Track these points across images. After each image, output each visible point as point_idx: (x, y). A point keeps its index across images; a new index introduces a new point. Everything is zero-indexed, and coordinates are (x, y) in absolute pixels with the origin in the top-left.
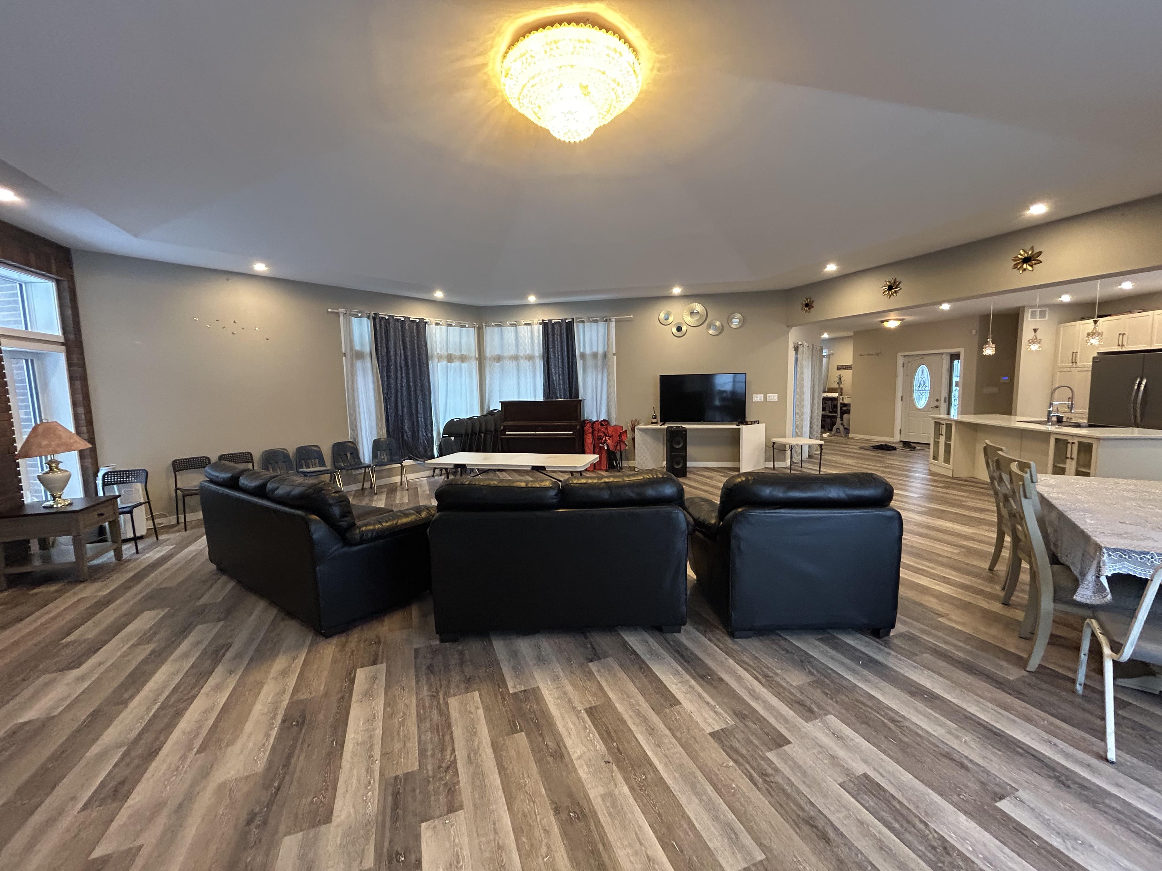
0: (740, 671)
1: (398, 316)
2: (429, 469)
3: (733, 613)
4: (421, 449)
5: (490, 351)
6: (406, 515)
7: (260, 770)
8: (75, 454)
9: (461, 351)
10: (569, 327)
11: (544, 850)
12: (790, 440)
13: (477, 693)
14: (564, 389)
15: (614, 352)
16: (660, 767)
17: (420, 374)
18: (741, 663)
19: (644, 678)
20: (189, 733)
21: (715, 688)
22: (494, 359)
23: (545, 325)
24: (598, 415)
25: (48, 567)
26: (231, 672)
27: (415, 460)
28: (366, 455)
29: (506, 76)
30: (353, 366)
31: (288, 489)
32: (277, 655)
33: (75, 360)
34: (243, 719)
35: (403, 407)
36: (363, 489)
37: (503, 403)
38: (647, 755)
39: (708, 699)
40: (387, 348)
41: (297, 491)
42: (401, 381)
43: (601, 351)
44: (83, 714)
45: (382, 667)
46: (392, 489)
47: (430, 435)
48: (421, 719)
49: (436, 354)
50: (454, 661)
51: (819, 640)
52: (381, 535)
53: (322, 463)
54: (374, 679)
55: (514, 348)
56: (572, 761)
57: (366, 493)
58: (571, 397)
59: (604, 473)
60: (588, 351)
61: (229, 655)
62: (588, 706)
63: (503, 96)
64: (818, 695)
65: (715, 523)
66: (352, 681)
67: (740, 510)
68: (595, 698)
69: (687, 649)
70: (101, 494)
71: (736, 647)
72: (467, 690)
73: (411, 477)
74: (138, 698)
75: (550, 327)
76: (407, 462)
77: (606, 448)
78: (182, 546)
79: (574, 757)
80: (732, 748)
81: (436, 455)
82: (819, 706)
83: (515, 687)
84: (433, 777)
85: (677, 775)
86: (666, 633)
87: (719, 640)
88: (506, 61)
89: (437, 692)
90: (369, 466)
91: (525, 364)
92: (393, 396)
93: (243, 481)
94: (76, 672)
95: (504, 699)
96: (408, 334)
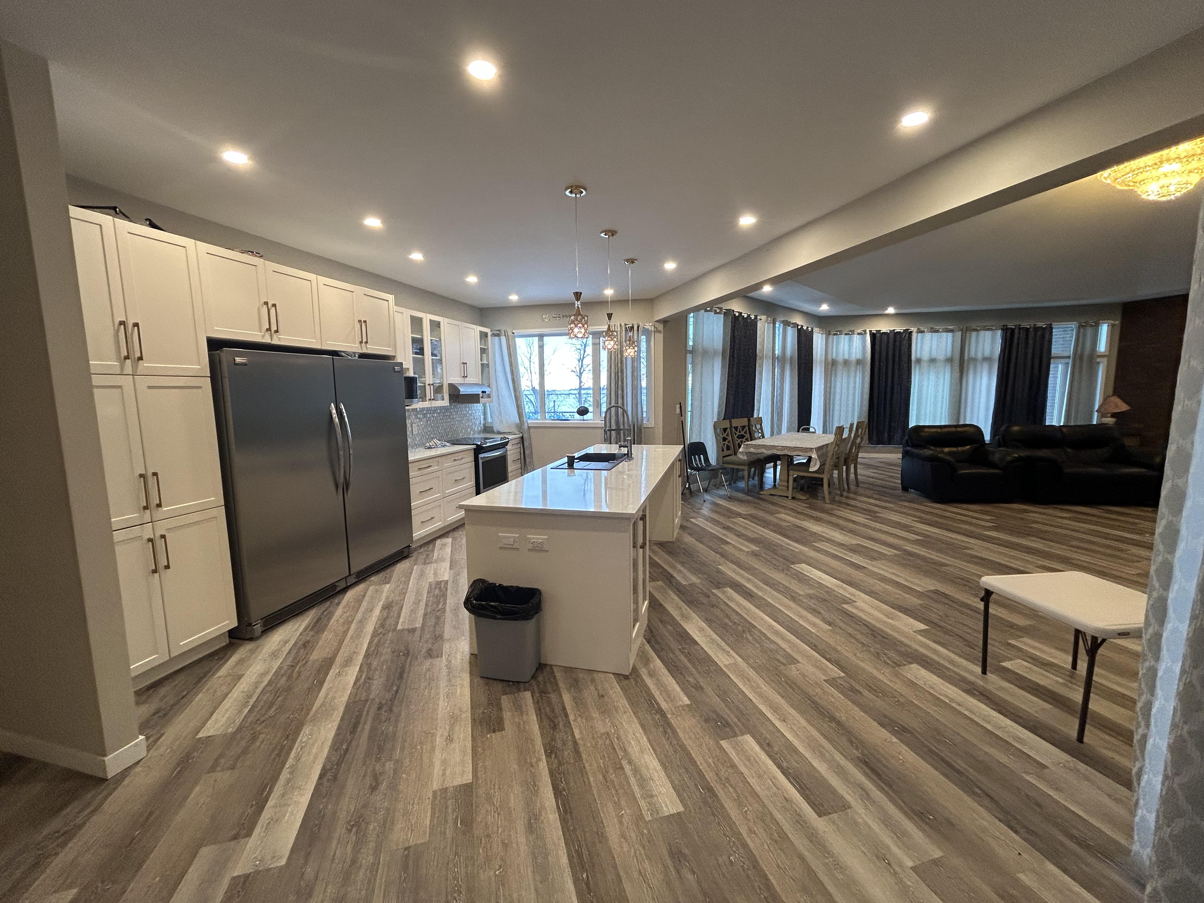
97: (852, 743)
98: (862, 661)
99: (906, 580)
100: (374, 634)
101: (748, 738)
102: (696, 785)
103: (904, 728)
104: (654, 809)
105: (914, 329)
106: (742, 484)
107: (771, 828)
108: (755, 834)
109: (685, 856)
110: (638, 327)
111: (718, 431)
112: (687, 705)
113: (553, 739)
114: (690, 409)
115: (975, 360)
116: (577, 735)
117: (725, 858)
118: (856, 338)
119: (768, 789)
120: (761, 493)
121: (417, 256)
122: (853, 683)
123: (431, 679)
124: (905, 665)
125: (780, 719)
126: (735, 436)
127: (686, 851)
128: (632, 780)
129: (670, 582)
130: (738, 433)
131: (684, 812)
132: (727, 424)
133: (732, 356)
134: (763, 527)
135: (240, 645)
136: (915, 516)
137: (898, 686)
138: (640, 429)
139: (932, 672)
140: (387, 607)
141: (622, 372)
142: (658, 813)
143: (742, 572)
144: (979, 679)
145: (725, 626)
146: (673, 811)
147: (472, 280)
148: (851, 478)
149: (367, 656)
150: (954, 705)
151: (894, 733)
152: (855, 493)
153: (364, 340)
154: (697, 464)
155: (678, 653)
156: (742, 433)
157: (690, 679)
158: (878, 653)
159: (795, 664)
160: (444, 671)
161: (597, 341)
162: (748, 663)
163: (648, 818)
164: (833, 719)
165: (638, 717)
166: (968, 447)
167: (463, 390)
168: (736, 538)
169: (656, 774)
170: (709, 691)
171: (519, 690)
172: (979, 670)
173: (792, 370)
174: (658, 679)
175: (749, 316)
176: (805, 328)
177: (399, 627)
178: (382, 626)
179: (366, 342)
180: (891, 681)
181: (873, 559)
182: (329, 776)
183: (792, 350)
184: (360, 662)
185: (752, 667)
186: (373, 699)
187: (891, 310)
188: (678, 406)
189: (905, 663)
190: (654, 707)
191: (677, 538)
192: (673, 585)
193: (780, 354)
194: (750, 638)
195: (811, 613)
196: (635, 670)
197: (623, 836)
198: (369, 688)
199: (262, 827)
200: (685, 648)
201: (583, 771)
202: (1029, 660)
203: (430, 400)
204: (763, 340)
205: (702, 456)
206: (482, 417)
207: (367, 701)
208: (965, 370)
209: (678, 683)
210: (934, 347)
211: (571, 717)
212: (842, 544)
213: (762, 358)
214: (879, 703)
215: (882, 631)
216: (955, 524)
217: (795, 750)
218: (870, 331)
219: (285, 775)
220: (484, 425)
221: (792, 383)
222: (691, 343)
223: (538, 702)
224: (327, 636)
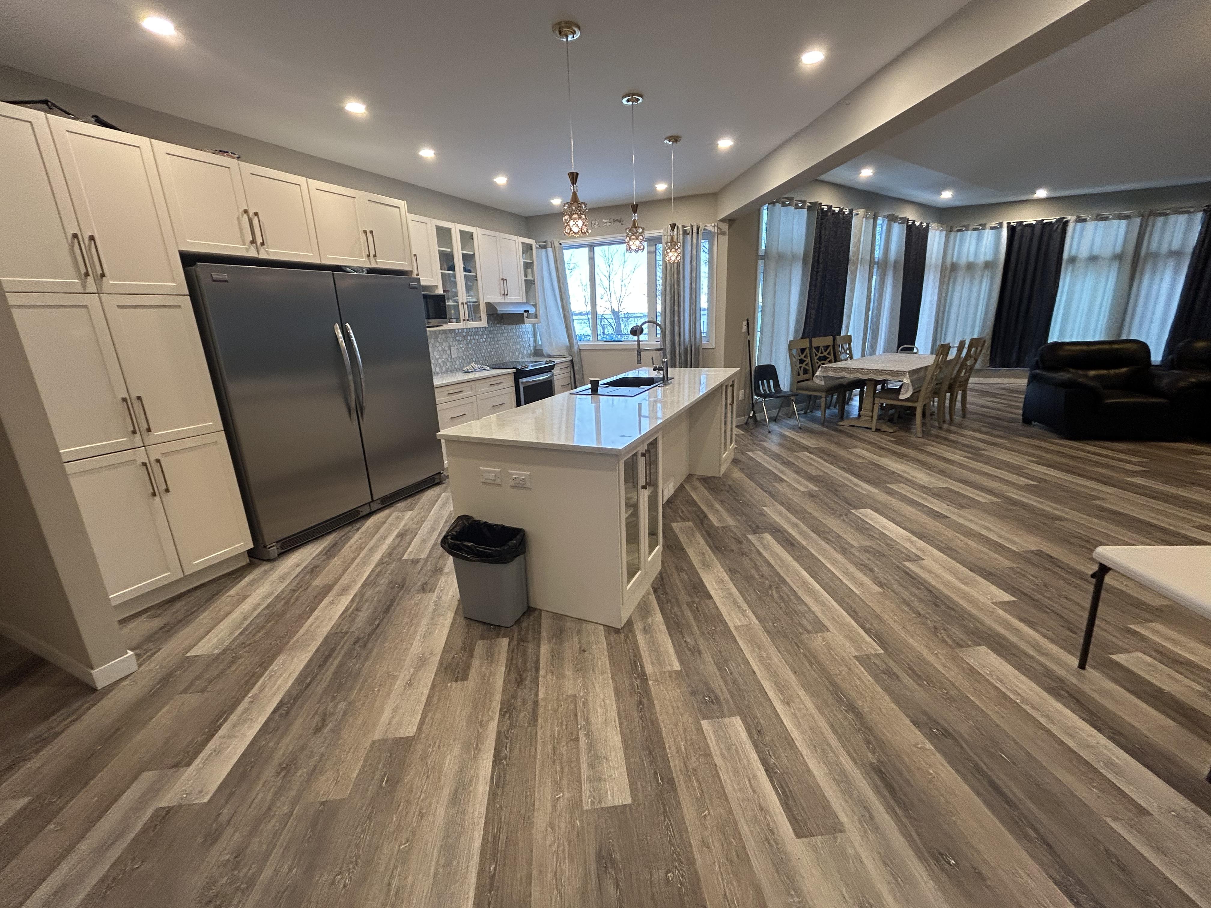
97: (868, 742)
98: (912, 636)
99: (1000, 537)
100: (381, 562)
101: (737, 722)
102: (655, 773)
103: (946, 731)
104: (598, 796)
105: (1071, 218)
106: (818, 414)
107: (731, 842)
108: (708, 847)
109: (613, 861)
110: (698, 229)
111: (794, 351)
112: (676, 672)
113: (514, 697)
114: (759, 329)
115: (1155, 256)
116: (541, 695)
117: (662, 873)
118: (988, 235)
119: (742, 790)
120: (841, 423)
121: (427, 153)
122: (892, 664)
123: (416, 615)
124: (969, 646)
125: (783, 701)
126: (816, 358)
127: (617, 856)
128: (584, 758)
129: (702, 524)
130: (819, 354)
131: (630, 805)
132: (806, 344)
133: (816, 263)
134: (831, 464)
135: (259, 565)
136: (1030, 455)
137: (952, 674)
138: (697, 350)
139: (1006, 660)
140: (401, 535)
141: (679, 285)
142: (600, 802)
143: (789, 515)
144: (1073, 675)
145: (748, 579)
146: (618, 802)
147: (501, 180)
148: (956, 407)
149: (363, 586)
150: (1027, 708)
151: (931, 736)
152: (960, 426)
153: (372, 253)
154: (764, 390)
155: (685, 606)
156: (825, 354)
157: (689, 640)
158: (936, 628)
159: (822, 631)
160: (432, 606)
161: (653, 249)
162: (764, 627)
163: (587, 806)
164: (852, 708)
165: (614, 680)
166: (1125, 369)
167: (501, 310)
168: (794, 475)
169: (613, 753)
170: (707, 657)
171: (498, 636)
172: (1075, 662)
173: (895, 278)
174: (652, 637)
175: (841, 210)
176: (918, 224)
177: (405, 557)
178: (390, 554)
179: (375, 256)
180: (944, 666)
181: (962, 506)
182: (282, 711)
183: (898, 253)
184: (355, 592)
185: (768, 632)
186: (353, 632)
187: (1041, 193)
188: (745, 323)
189: (970, 643)
190: (637, 670)
191: (724, 474)
192: (704, 527)
193: (881, 258)
194: (776, 595)
195: (860, 570)
196: (630, 623)
197: (551, 825)
198: (354, 620)
199: (202, 759)
200: (694, 602)
201: (532, 739)
202: (1153, 653)
203: (464, 320)
204: (859, 240)
205: (771, 381)
206: (532, 339)
207: (346, 633)
208: (1139, 269)
209: (673, 644)
210: (1098, 241)
211: (542, 673)
212: (925, 487)
213: (855, 264)
214: (919, 694)
215: (949, 598)
216: (1088, 467)
217: (791, 744)
218: (1009, 224)
219: (245, 704)
220: (535, 347)
221: (894, 295)
222: (763, 247)
223: (512, 652)
224: (336, 562)
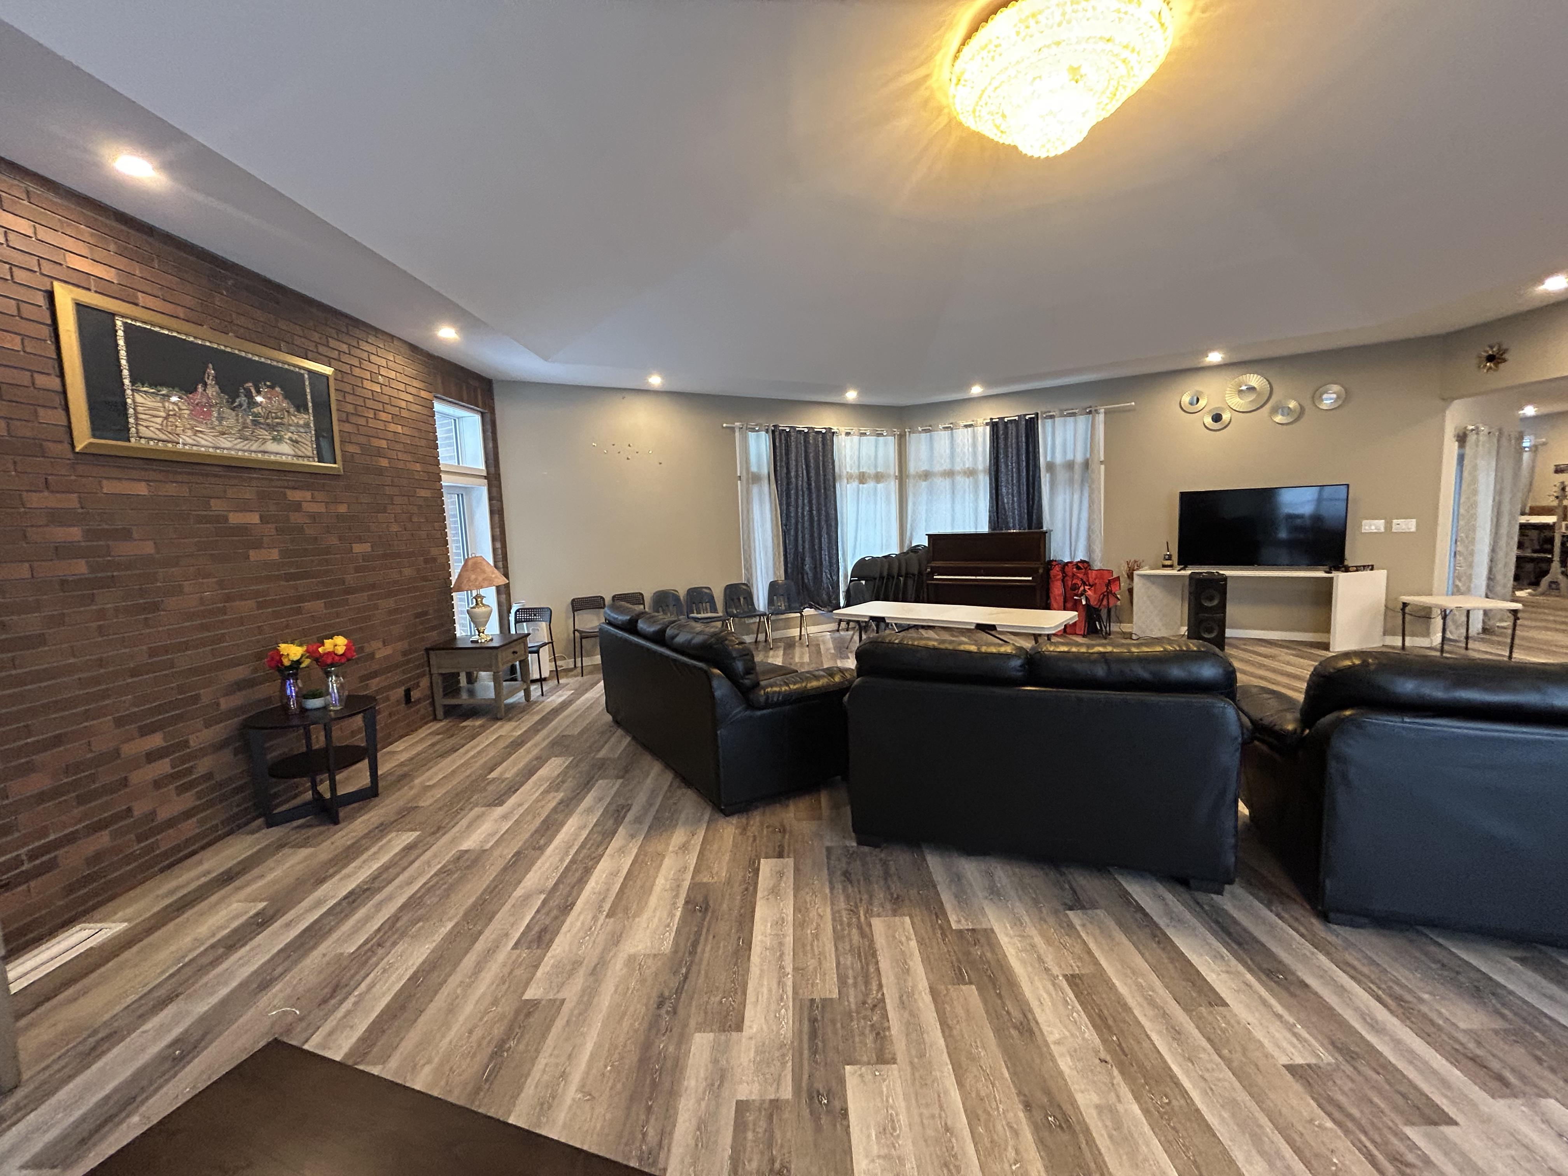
0: (1344, 979)
1: (800, 426)
2: (834, 621)
3: (1328, 882)
4: (825, 596)
5: (914, 466)
6: (817, 678)
7: (667, 951)
8: (493, 589)
9: (876, 467)
10: (1031, 426)
11: (1011, 1154)
12: (1440, 600)
13: (907, 919)
14: (1020, 515)
15: (1102, 459)
16: (1195, 1095)
17: (826, 498)
18: (1345, 966)
19: (1159, 951)
20: (600, 893)
21: (1293, 995)
22: (920, 477)
23: (994, 426)
24: (1073, 552)
25: (472, 701)
26: (633, 836)
27: (816, 608)
28: (761, 601)
29: (957, 84)
30: (748, 492)
31: (689, 636)
32: (675, 826)
33: (495, 494)
34: (647, 891)
35: (804, 542)
36: (756, 641)
37: (930, 537)
38: (1170, 1069)
39: (1279, 1009)
40: (788, 468)
41: (698, 639)
42: (803, 508)
43: (1079, 459)
44: (509, 852)
45: (790, 862)
46: (789, 645)
47: (835, 578)
48: (838, 938)
49: (845, 473)
50: (877, 871)
51: (1515, 959)
52: (789, 699)
53: (714, 609)
54: (781, 874)
55: (948, 460)
56: (1047, 1045)
57: (761, 646)
58: (1030, 527)
59: (1080, 640)
60: (1059, 459)
61: (630, 816)
62: (1069, 972)
63: (949, 113)
64: (1518, 1055)
65: (1295, 730)
66: (757, 871)
67: (1348, 713)
68: (1080, 964)
69: (1235, 922)
70: (513, 631)
71: (1332, 938)
72: (895, 913)
73: (812, 630)
74: (552, 847)
75: (1001, 427)
76: (808, 611)
77: (1084, 602)
78: (580, 691)
79: (1050, 1039)
80: (1331, 1100)
81: (842, 602)
82: (1523, 1078)
83: (959, 922)
84: (858, 1013)
85: (1226, 1115)
86: (1198, 890)
87: (1297, 919)
88: (958, 62)
89: (856, 907)
90: (764, 615)
91: (964, 482)
92: (793, 527)
93: (642, 625)
94: (499, 811)
95: (944, 934)
96: (811, 449)
